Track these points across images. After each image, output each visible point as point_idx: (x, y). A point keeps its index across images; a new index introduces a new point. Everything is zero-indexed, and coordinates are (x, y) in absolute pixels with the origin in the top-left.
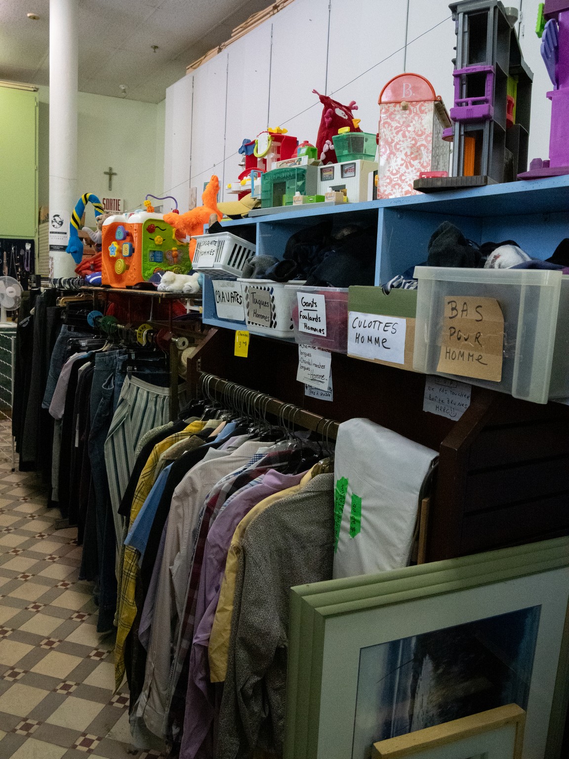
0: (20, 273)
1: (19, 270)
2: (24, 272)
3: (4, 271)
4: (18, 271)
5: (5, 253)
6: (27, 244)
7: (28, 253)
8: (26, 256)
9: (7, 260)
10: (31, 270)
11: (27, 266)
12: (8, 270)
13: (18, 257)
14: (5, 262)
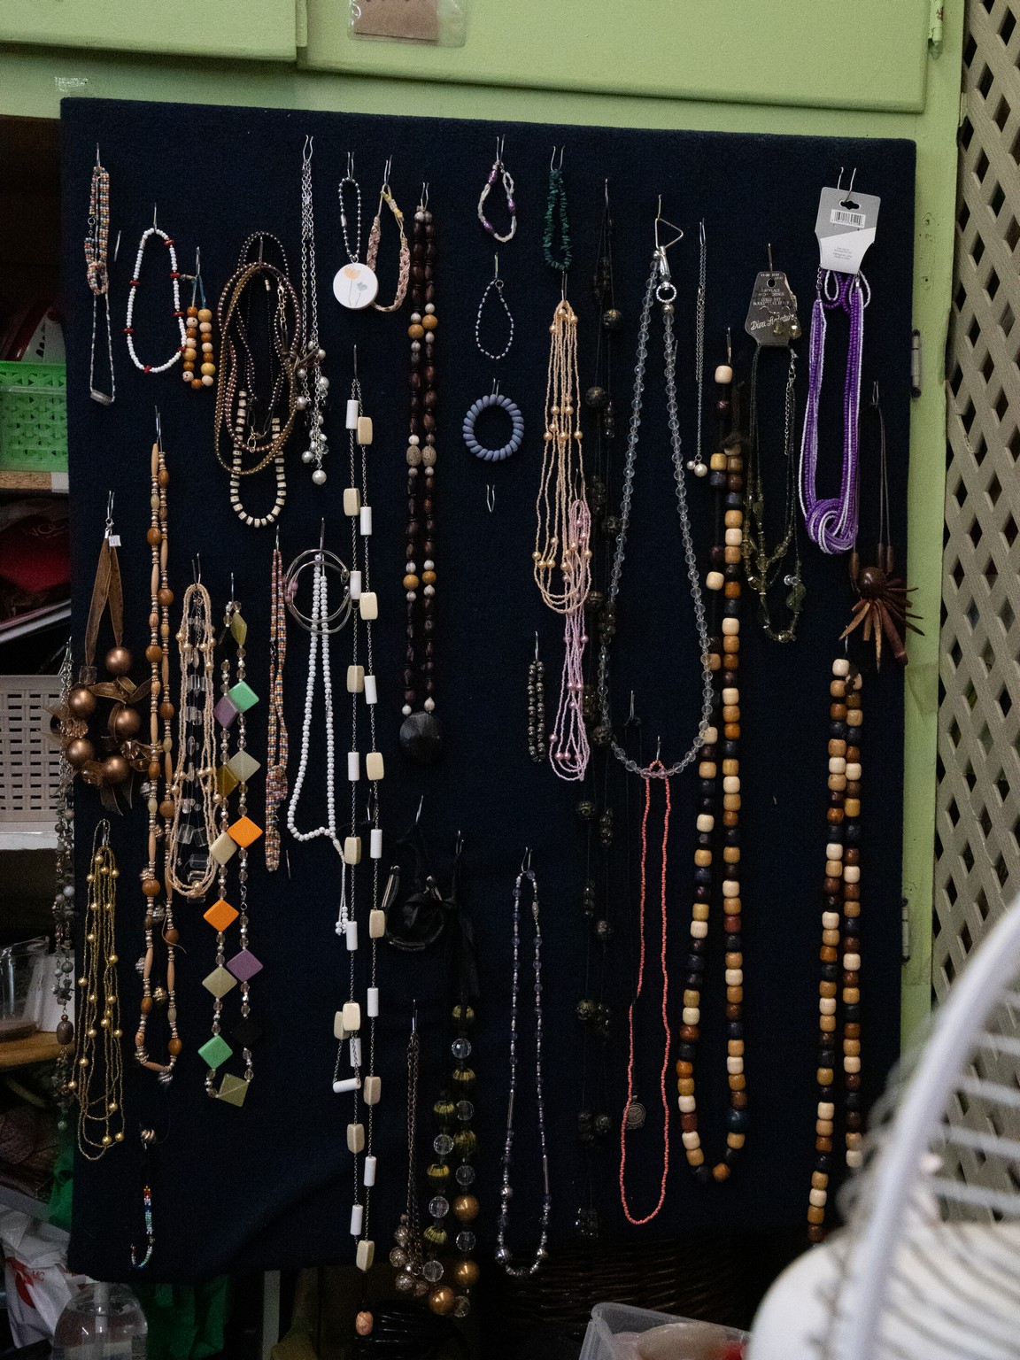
0: (736, 574)
1: (733, 536)
2: (786, 566)
3: (542, 562)
4: (710, 554)
5: (564, 317)
6: (830, 197)
7: (840, 318)
8: (817, 355)
9: (589, 416)
10: (865, 542)
11: (828, 487)
12: (601, 541)
13: (723, 373)
14: (558, 433)
